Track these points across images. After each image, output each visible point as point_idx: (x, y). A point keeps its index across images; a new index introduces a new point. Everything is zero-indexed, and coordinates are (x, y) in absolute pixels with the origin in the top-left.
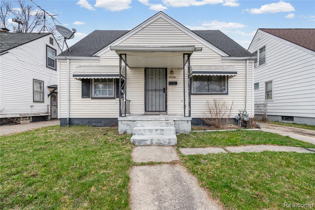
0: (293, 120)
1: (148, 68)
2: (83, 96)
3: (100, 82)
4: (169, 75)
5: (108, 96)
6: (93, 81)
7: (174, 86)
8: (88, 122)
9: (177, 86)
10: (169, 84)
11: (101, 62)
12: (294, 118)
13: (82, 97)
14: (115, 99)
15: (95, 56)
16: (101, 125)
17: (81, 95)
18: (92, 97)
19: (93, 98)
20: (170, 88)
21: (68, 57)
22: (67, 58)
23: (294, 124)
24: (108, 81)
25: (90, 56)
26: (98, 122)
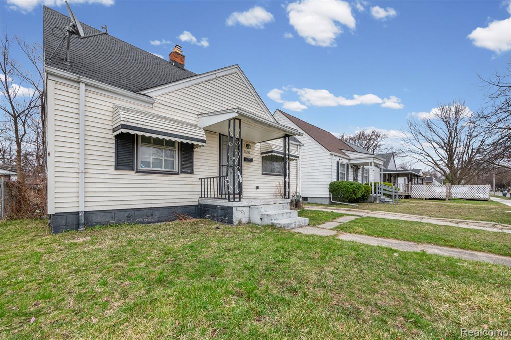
0: (307, 200)
1: (223, 135)
2: (119, 167)
3: (151, 143)
4: (244, 149)
5: (163, 169)
6: (140, 139)
7: (248, 163)
8: (127, 217)
9: (251, 163)
10: (244, 160)
11: (154, 108)
12: (308, 199)
13: (116, 169)
14: (178, 174)
15: (143, 95)
16: (153, 220)
17: (113, 163)
18: (137, 169)
19: (139, 172)
20: (244, 164)
21: (84, 79)
22: (82, 79)
23: (308, 203)
24: (166, 145)
25: (135, 92)
26: (147, 216)
